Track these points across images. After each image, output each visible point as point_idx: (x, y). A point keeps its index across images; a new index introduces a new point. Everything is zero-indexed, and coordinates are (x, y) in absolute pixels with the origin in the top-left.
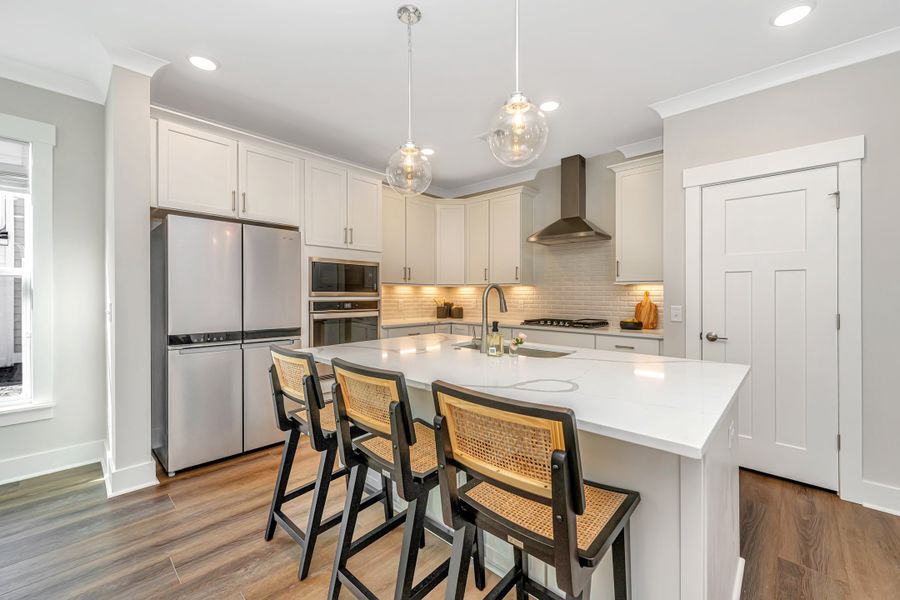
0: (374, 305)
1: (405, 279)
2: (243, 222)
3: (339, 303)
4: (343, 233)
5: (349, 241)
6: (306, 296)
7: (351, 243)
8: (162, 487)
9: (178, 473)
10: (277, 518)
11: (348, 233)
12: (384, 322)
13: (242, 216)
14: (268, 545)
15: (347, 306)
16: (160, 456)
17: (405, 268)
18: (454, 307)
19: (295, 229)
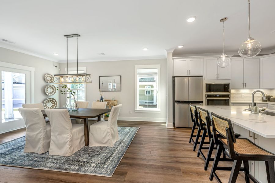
0: (228, 96)
1: (243, 87)
2: (189, 77)
3: (215, 95)
4: (216, 75)
5: (218, 77)
6: (205, 93)
7: (219, 78)
8: (174, 129)
9: (177, 127)
10: (191, 139)
11: (218, 75)
12: (232, 101)
13: (189, 75)
14: (189, 144)
15: (217, 96)
16: (174, 124)
17: (243, 84)
18: (271, 98)
19: (202, 76)
